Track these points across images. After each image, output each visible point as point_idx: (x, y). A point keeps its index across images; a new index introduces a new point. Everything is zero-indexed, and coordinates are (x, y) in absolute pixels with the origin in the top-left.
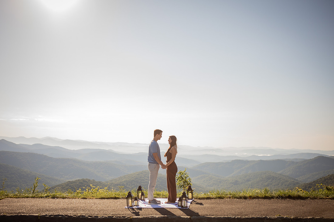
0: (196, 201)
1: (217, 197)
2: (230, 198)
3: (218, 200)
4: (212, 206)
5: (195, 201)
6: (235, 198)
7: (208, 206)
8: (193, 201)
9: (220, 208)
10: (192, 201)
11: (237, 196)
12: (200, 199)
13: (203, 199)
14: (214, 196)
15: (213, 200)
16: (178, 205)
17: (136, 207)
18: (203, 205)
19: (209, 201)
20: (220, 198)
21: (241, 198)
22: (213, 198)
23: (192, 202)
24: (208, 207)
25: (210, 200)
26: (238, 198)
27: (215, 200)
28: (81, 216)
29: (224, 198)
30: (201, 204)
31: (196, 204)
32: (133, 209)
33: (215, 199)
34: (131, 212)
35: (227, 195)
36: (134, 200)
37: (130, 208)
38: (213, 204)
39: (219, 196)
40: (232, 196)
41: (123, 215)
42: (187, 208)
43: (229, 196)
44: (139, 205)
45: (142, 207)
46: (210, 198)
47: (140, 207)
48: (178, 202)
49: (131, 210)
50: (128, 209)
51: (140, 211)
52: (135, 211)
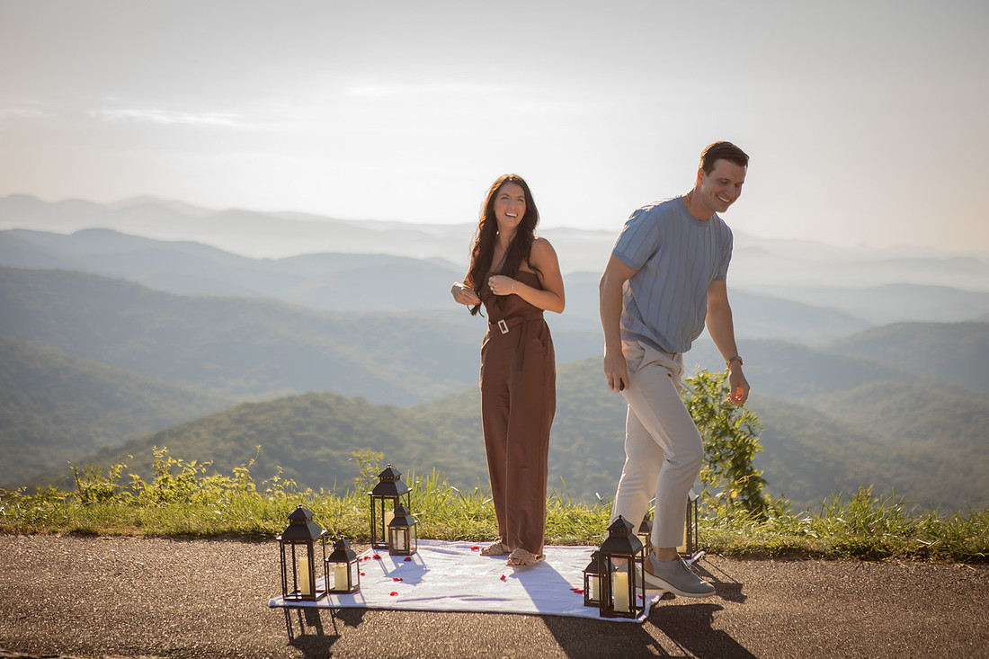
0: (711, 569)
1: (844, 548)
2: (924, 554)
3: (849, 565)
4: (799, 607)
6: (954, 556)
8: (696, 567)
12: (738, 555)
13: (758, 554)
14: (827, 541)
15: (814, 569)
16: (587, 596)
17: (335, 601)
19: (787, 571)
20: (865, 553)
22: (817, 555)
25: (794, 565)
26: (974, 561)
27: (831, 565)
29: (888, 555)
30: (735, 592)
32: (313, 616)
33: (829, 558)
34: (291, 638)
35: (910, 533)
36: (330, 561)
37: (299, 608)
38: (809, 594)
39: (858, 540)
40: (938, 542)
41: (236, 654)
42: (633, 618)
43: (920, 541)
44: (357, 590)
45: (368, 605)
46: (800, 549)
47: (357, 600)
48: (586, 580)
49: (301, 621)
50: (287, 613)
51: (349, 629)
52: (319, 627)
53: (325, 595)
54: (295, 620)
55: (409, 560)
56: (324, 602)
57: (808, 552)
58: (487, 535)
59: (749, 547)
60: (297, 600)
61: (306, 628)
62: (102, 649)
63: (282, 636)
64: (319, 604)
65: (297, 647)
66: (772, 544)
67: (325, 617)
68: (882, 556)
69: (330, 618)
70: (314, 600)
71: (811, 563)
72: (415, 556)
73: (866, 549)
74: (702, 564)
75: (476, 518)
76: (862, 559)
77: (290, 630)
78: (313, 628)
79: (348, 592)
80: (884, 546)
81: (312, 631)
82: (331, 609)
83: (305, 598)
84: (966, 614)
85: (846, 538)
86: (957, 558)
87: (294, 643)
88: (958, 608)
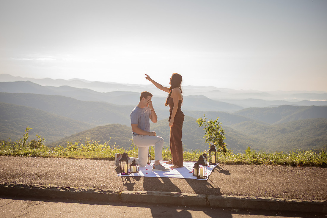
0: (221, 167)
1: (252, 162)
2: (271, 163)
3: (253, 166)
5: (219, 168)
6: (278, 163)
7: (238, 176)
8: (217, 167)
9: (254, 181)
10: (215, 166)
11: (281, 160)
12: (227, 164)
13: (232, 163)
14: (248, 160)
15: (245, 167)
16: (193, 174)
17: (133, 175)
18: (230, 174)
19: (239, 167)
20: (257, 163)
21: (286, 164)
22: (246, 164)
23: (215, 168)
24: (236, 179)
25: (241, 166)
26: (282, 165)
27: (249, 166)
28: (51, 188)
29: (262, 163)
30: (227, 173)
31: (221, 172)
32: (128, 178)
33: (248, 164)
34: (124, 184)
35: (267, 158)
36: (132, 165)
37: (125, 176)
38: (245, 173)
39: (255, 160)
40: (274, 160)
41: (111, 187)
42: (205, 179)
43: (269, 160)
44: (138, 172)
45: (141, 176)
46: (242, 162)
47: (138, 175)
48: (193, 170)
49: (125, 179)
50: (122, 178)
51: (137, 181)
52: (130, 181)
53: (130, 173)
54: (124, 179)
55: (149, 165)
56: (130, 175)
57: (243, 163)
58: (167, 159)
59: (230, 162)
60: (124, 175)
61: (127, 181)
62: (79, 186)
63: (122, 183)
64: (129, 175)
65: (126, 186)
66: (235, 161)
67: (131, 179)
68: (261, 164)
69: (132, 179)
70: (128, 175)
71: (244, 165)
72: (150, 164)
73: (257, 162)
74: (219, 166)
75: (164, 155)
76: (256, 164)
77: (123, 182)
78: (129, 181)
79: (136, 173)
80: (261, 161)
81: (128, 182)
82: (132, 177)
83: (126, 174)
84: (282, 177)
85: (252, 159)
86: (278, 164)
87: (124, 185)
88: (280, 176)
